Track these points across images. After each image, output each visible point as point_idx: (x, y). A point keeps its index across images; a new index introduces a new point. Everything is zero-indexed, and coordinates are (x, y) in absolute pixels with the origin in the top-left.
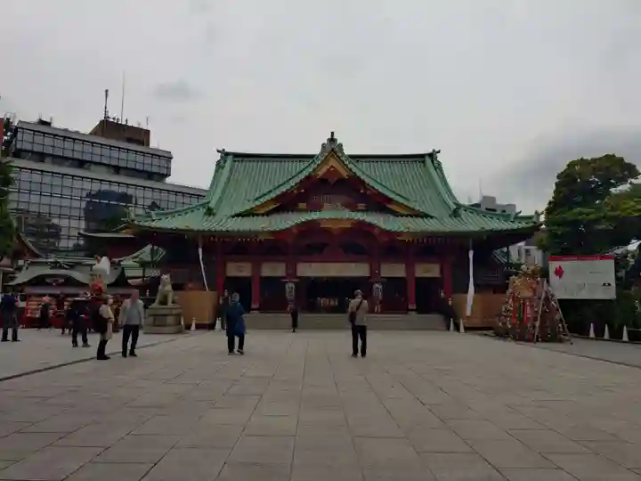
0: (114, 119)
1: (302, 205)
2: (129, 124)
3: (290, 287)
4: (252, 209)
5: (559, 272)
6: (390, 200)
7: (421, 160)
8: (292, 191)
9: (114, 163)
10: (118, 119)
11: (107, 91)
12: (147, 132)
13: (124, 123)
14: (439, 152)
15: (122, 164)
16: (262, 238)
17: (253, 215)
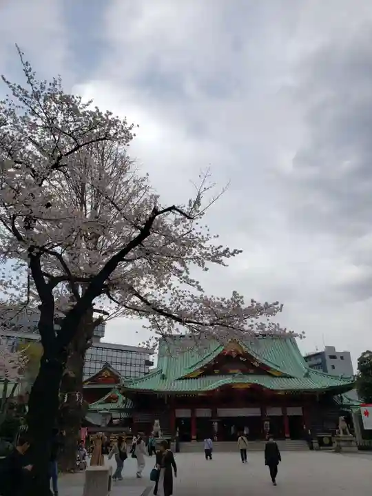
1: (216, 371)
4: (189, 374)
5: (366, 413)
6: (269, 368)
8: (212, 363)
16: (199, 394)
17: (189, 379)
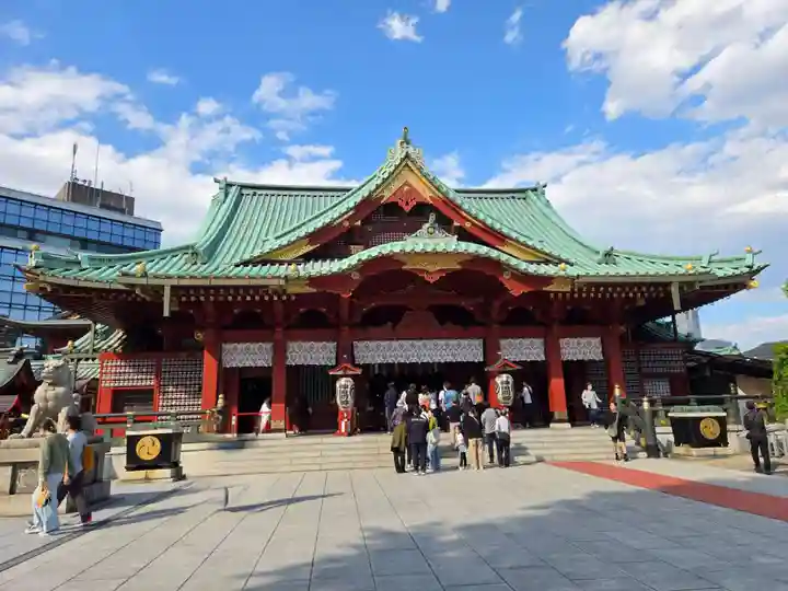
0: (85, 181)
2: (105, 189)
3: (344, 384)
4: (272, 251)
7: (522, 195)
8: (341, 223)
9: (79, 234)
10: (90, 182)
11: (75, 147)
12: (131, 201)
13: (99, 187)
14: (545, 186)
15: (93, 236)
